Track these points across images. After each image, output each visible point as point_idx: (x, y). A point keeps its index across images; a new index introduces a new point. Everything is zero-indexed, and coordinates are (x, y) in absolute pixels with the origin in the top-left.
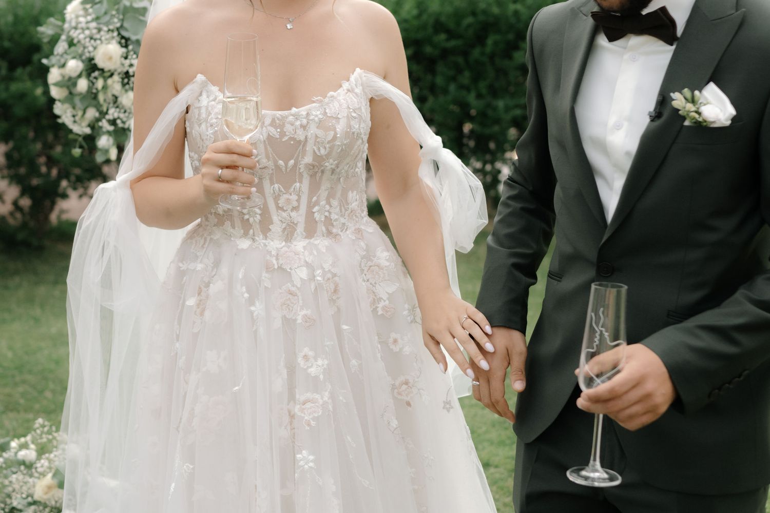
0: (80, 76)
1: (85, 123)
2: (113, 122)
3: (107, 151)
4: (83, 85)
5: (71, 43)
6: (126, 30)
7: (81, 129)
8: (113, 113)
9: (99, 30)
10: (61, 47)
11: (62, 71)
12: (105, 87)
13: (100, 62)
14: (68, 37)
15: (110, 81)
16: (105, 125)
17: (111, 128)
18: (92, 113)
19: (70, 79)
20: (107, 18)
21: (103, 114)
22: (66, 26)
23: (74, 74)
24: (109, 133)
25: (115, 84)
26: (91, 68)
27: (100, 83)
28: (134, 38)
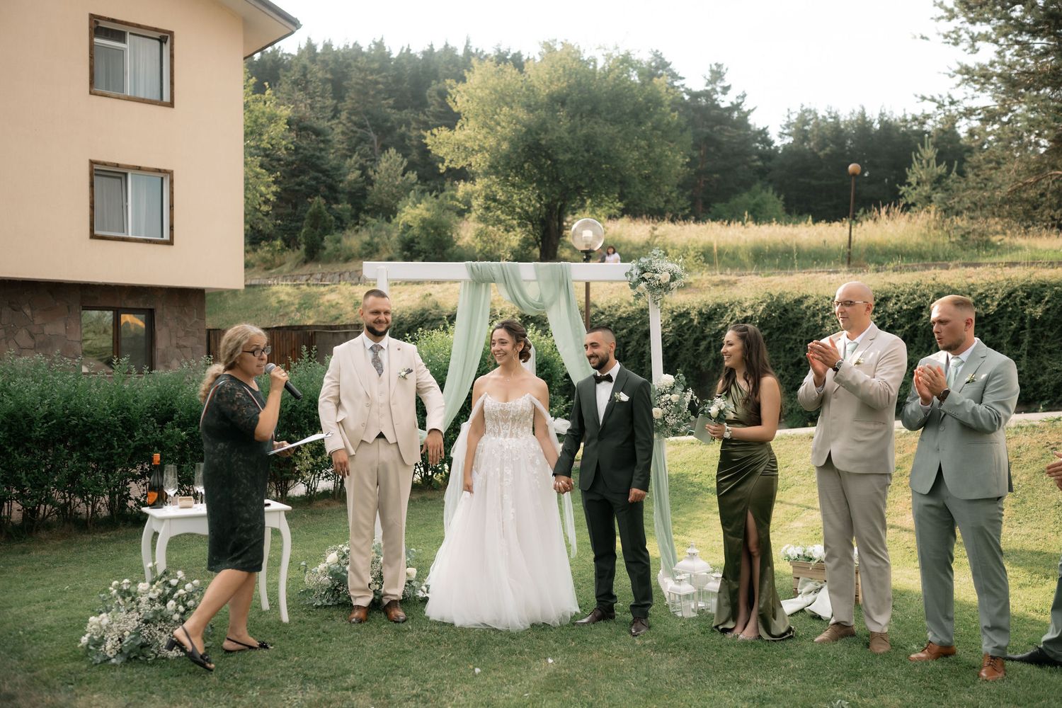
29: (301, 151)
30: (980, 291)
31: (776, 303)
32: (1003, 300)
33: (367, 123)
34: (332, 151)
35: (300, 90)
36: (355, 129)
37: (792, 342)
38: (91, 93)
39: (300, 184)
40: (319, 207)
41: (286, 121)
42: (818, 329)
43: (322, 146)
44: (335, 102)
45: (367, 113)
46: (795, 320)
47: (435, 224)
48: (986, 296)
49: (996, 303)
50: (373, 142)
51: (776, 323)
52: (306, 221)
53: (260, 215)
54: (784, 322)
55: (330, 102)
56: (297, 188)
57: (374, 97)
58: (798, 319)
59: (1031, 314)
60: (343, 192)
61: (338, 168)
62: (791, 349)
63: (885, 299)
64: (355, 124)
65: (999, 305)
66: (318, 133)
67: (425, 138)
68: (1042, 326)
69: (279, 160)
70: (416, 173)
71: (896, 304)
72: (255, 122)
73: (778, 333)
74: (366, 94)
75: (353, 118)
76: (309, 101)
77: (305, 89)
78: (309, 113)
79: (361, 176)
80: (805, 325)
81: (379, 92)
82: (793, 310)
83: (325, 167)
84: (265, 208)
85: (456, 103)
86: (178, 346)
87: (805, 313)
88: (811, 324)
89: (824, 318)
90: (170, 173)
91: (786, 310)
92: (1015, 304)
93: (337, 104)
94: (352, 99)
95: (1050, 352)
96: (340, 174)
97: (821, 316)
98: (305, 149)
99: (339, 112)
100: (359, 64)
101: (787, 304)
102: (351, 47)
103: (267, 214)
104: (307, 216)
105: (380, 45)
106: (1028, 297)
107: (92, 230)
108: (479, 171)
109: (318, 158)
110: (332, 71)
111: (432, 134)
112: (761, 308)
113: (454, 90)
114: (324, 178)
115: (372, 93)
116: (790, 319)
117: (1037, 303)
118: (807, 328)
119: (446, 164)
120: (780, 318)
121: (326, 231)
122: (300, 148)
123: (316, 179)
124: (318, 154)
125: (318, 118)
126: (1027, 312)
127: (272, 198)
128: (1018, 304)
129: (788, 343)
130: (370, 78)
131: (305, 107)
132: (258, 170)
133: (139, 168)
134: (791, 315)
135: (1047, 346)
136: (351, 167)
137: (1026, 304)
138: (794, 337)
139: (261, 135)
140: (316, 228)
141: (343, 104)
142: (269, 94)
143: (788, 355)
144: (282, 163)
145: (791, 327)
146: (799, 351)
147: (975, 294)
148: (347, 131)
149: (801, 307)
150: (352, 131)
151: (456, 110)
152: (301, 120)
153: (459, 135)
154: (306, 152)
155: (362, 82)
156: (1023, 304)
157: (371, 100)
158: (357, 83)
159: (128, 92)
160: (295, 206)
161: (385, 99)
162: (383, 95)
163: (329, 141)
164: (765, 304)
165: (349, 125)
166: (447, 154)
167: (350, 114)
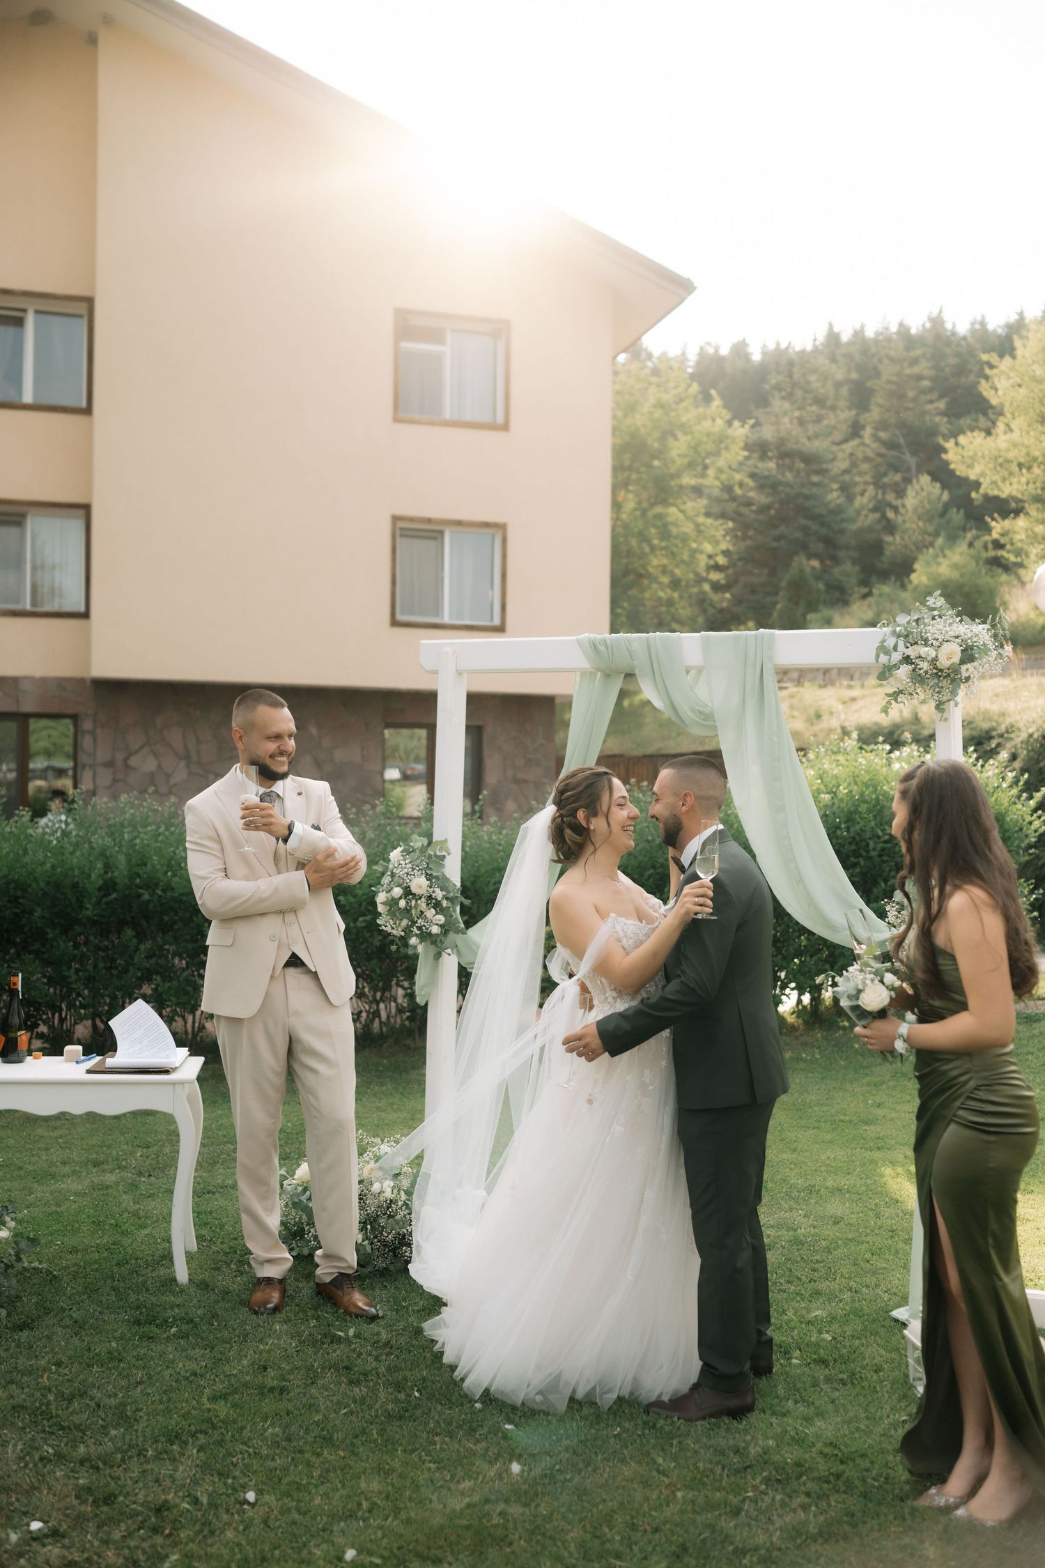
0: (401, 898)
1: (400, 929)
2: (419, 928)
3: (415, 947)
4: (402, 903)
5: (393, 875)
6: (431, 869)
7: (398, 932)
8: (420, 922)
9: (413, 869)
10: (386, 880)
11: (388, 895)
12: (416, 906)
13: (414, 890)
14: (392, 872)
15: (419, 902)
16: (415, 929)
17: (418, 932)
18: (405, 922)
19: (393, 899)
20: (418, 862)
21: (414, 922)
22: (391, 866)
23: (396, 897)
24: (416, 935)
25: (422, 904)
26: (408, 892)
27: (413, 902)
28: (435, 874)
29: (781, 488)
33: (902, 441)
34: (835, 486)
35: (783, 398)
36: (883, 450)
38: (397, 420)
39: (778, 539)
40: (802, 571)
41: (742, 444)
43: (815, 479)
44: (853, 412)
45: (902, 425)
47: (966, 589)
50: (909, 469)
52: (781, 593)
53: (706, 587)
55: (846, 415)
56: (774, 544)
57: (914, 400)
60: (847, 548)
61: (839, 511)
64: (884, 443)
66: (808, 459)
67: (945, 451)
69: (749, 504)
70: (962, 511)
72: (695, 448)
74: (903, 396)
75: (883, 435)
76: (797, 414)
77: (789, 397)
78: (796, 431)
79: (879, 521)
81: (923, 391)
83: (817, 511)
84: (715, 576)
85: (996, 390)
86: (517, 781)
90: (502, 527)
93: (858, 415)
94: (880, 406)
96: (843, 520)
98: (788, 485)
99: (863, 428)
100: (892, 353)
102: (894, 328)
103: (716, 587)
104: (784, 584)
105: (937, 321)
107: (393, 614)
108: (1025, 498)
109: (807, 498)
110: (860, 368)
111: (957, 444)
113: (995, 371)
114: (814, 527)
115: (911, 394)
119: (982, 491)
121: (812, 607)
122: (781, 483)
123: (804, 529)
124: (806, 491)
125: (809, 438)
127: (721, 560)
130: (908, 371)
131: (791, 422)
132: (701, 519)
133: (459, 523)
136: (862, 507)
139: (706, 467)
140: (797, 604)
141: (867, 415)
142: (718, 407)
144: (754, 508)
148: (871, 455)
150: (879, 455)
151: (994, 401)
152: (782, 442)
153: (1001, 441)
154: (788, 490)
155: (894, 378)
157: (911, 405)
158: (889, 382)
159: (447, 415)
160: (773, 572)
161: (931, 402)
162: (928, 397)
163: (827, 471)
165: (875, 445)
166: (983, 474)
167: (876, 429)
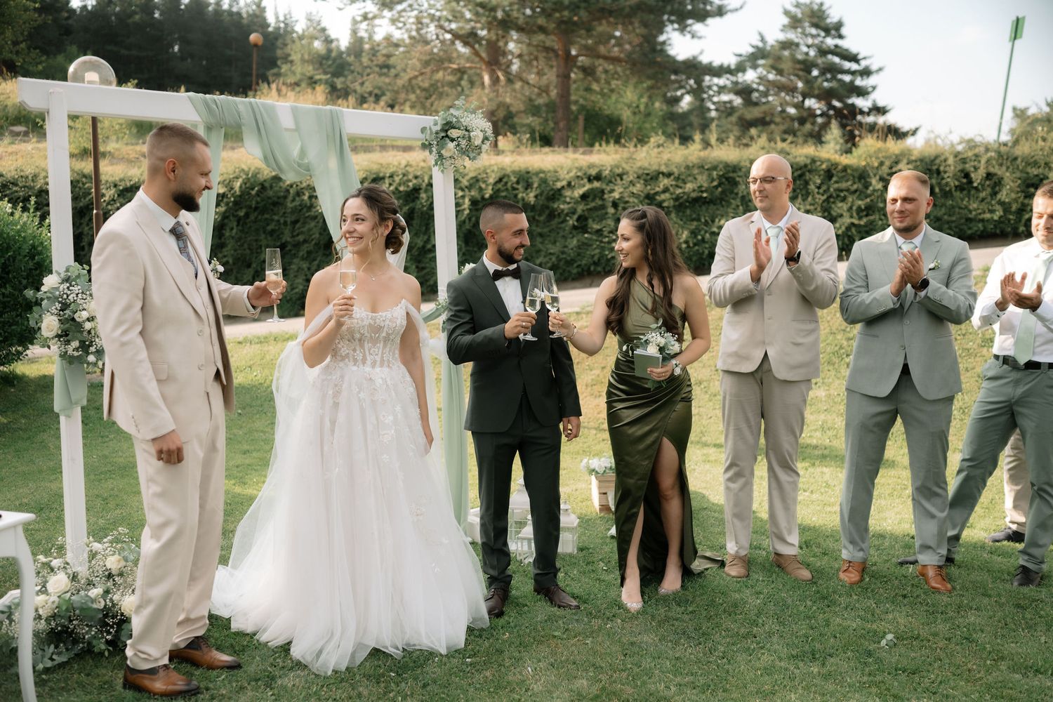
30: (472, 175)
31: (252, 180)
32: (496, 183)
37: (274, 223)
42: (305, 210)
46: (275, 199)
48: (478, 181)
49: (490, 187)
51: (254, 202)
54: (262, 201)
58: (279, 198)
59: (523, 199)
62: (272, 232)
63: (377, 179)
65: (493, 189)
68: (532, 211)
71: (390, 184)
73: (256, 214)
80: (290, 205)
82: (271, 187)
87: (288, 191)
88: (297, 203)
89: (311, 197)
91: (263, 187)
92: (507, 189)
95: (541, 235)
97: (307, 194)
101: (265, 181)
106: (518, 183)
112: (237, 185)
116: (269, 198)
117: (526, 189)
118: (292, 208)
120: (258, 194)
126: (520, 196)
128: (510, 188)
129: (268, 225)
134: (271, 193)
135: (539, 230)
137: (517, 189)
138: (276, 218)
143: (269, 238)
145: (272, 207)
146: (283, 233)
147: (467, 178)
149: (281, 184)
156: (514, 189)
164: (241, 180)
